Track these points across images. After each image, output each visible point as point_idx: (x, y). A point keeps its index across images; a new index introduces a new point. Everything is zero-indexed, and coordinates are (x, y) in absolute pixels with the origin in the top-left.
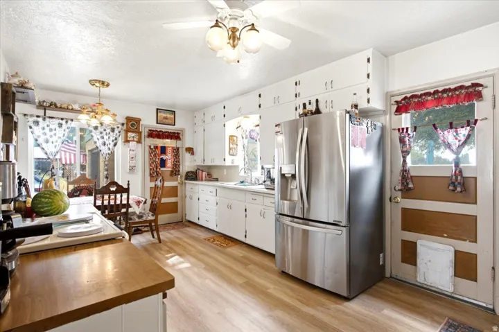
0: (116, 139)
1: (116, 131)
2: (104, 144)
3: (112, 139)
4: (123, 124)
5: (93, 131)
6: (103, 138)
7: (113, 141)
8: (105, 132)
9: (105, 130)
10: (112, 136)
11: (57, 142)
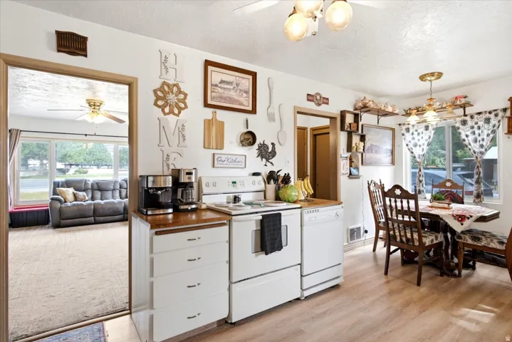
0: (494, 132)
1: (494, 121)
2: (476, 141)
3: (486, 132)
4: (505, 110)
5: (461, 127)
6: (474, 133)
7: (488, 135)
8: (476, 126)
9: (476, 123)
10: (486, 130)
11: (424, 144)
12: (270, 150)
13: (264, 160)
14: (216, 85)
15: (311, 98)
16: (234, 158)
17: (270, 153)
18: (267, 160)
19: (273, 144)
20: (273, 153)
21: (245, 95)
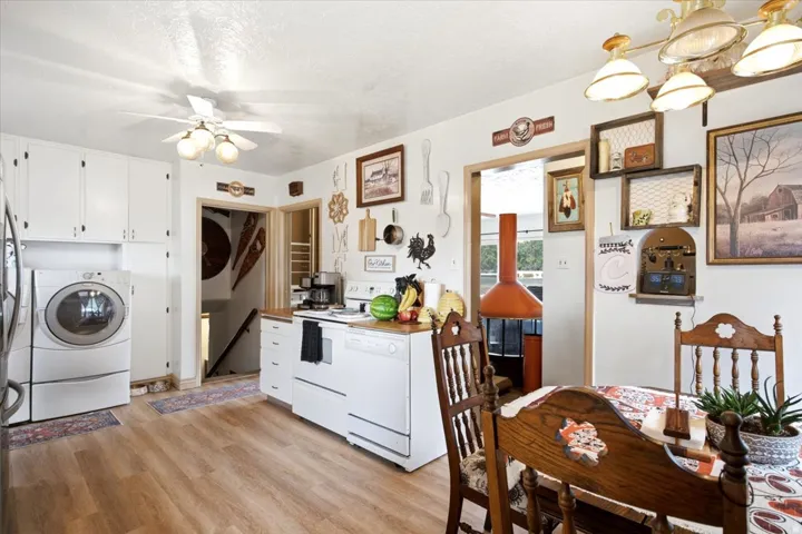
12: (426, 246)
13: (417, 260)
14: (368, 181)
15: (502, 137)
16: (382, 259)
17: (426, 250)
18: (422, 260)
19: (430, 237)
20: (431, 250)
21: (394, 179)
